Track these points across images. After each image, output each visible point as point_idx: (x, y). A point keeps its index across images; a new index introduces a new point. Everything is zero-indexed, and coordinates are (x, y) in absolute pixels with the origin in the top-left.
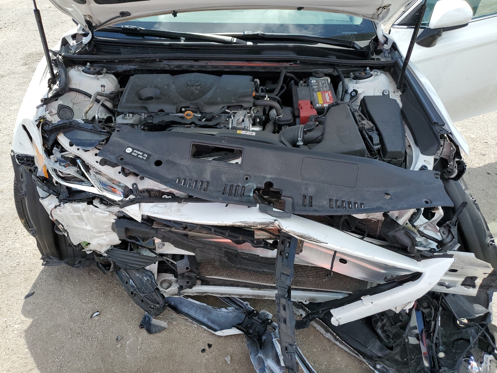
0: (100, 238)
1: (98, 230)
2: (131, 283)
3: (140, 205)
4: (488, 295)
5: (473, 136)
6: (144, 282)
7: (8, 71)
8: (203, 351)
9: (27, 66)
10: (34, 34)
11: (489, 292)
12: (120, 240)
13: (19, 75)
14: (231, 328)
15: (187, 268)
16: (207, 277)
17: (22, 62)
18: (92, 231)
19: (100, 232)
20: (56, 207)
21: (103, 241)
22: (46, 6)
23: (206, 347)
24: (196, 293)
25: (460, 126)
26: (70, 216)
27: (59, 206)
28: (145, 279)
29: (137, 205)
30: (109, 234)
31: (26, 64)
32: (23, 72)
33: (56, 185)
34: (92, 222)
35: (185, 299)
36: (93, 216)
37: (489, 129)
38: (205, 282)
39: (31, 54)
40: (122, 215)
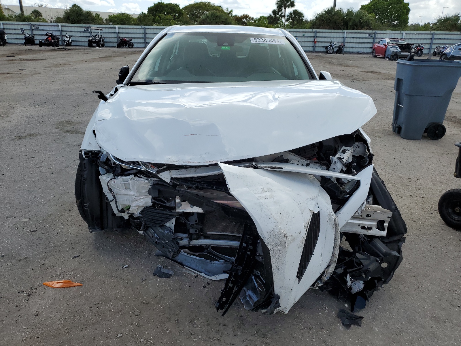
0: (139, 201)
1: (138, 194)
2: (156, 236)
3: (170, 172)
4: (399, 246)
5: (400, 175)
6: (165, 235)
7: (45, 132)
8: (205, 287)
9: (59, 129)
10: (63, 110)
11: (399, 244)
12: (152, 202)
13: (54, 134)
14: (222, 274)
15: (196, 221)
16: (208, 233)
17: (55, 126)
18: (134, 195)
19: (139, 196)
20: (111, 179)
21: (140, 204)
22: (70, 93)
23: (206, 285)
24: (200, 244)
25: (392, 169)
26: (120, 184)
27: (114, 178)
28: (166, 232)
29: (168, 171)
30: (145, 198)
31: (58, 128)
32: (57, 133)
33: (113, 165)
34: (135, 188)
35: (190, 256)
36: (137, 182)
37: (412, 171)
38: (207, 237)
39: (61, 122)
40: (156, 183)
